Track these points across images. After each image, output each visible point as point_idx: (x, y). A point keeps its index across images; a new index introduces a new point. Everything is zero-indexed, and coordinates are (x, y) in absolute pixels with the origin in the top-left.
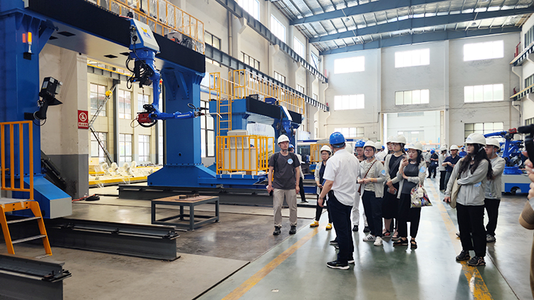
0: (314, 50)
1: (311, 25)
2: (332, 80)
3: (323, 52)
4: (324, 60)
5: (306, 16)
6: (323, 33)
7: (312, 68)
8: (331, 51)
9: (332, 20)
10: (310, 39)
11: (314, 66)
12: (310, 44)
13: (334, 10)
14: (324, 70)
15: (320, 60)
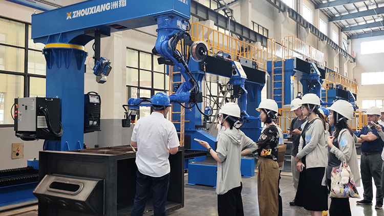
0: (344, 36)
1: (346, 21)
2: (359, 59)
3: (350, 37)
4: (351, 43)
5: (343, 14)
6: (354, 24)
7: (343, 51)
8: (359, 36)
9: (364, 17)
10: (342, 29)
11: (344, 49)
12: (342, 32)
13: (367, 9)
14: (352, 52)
15: (348, 44)
